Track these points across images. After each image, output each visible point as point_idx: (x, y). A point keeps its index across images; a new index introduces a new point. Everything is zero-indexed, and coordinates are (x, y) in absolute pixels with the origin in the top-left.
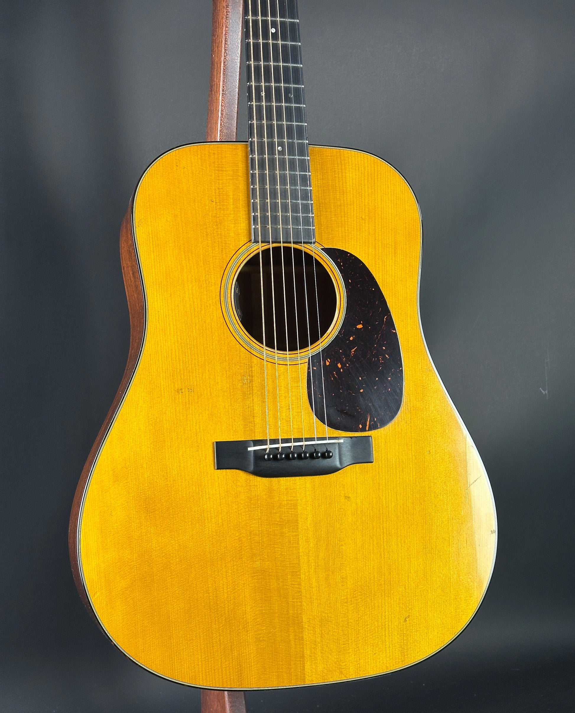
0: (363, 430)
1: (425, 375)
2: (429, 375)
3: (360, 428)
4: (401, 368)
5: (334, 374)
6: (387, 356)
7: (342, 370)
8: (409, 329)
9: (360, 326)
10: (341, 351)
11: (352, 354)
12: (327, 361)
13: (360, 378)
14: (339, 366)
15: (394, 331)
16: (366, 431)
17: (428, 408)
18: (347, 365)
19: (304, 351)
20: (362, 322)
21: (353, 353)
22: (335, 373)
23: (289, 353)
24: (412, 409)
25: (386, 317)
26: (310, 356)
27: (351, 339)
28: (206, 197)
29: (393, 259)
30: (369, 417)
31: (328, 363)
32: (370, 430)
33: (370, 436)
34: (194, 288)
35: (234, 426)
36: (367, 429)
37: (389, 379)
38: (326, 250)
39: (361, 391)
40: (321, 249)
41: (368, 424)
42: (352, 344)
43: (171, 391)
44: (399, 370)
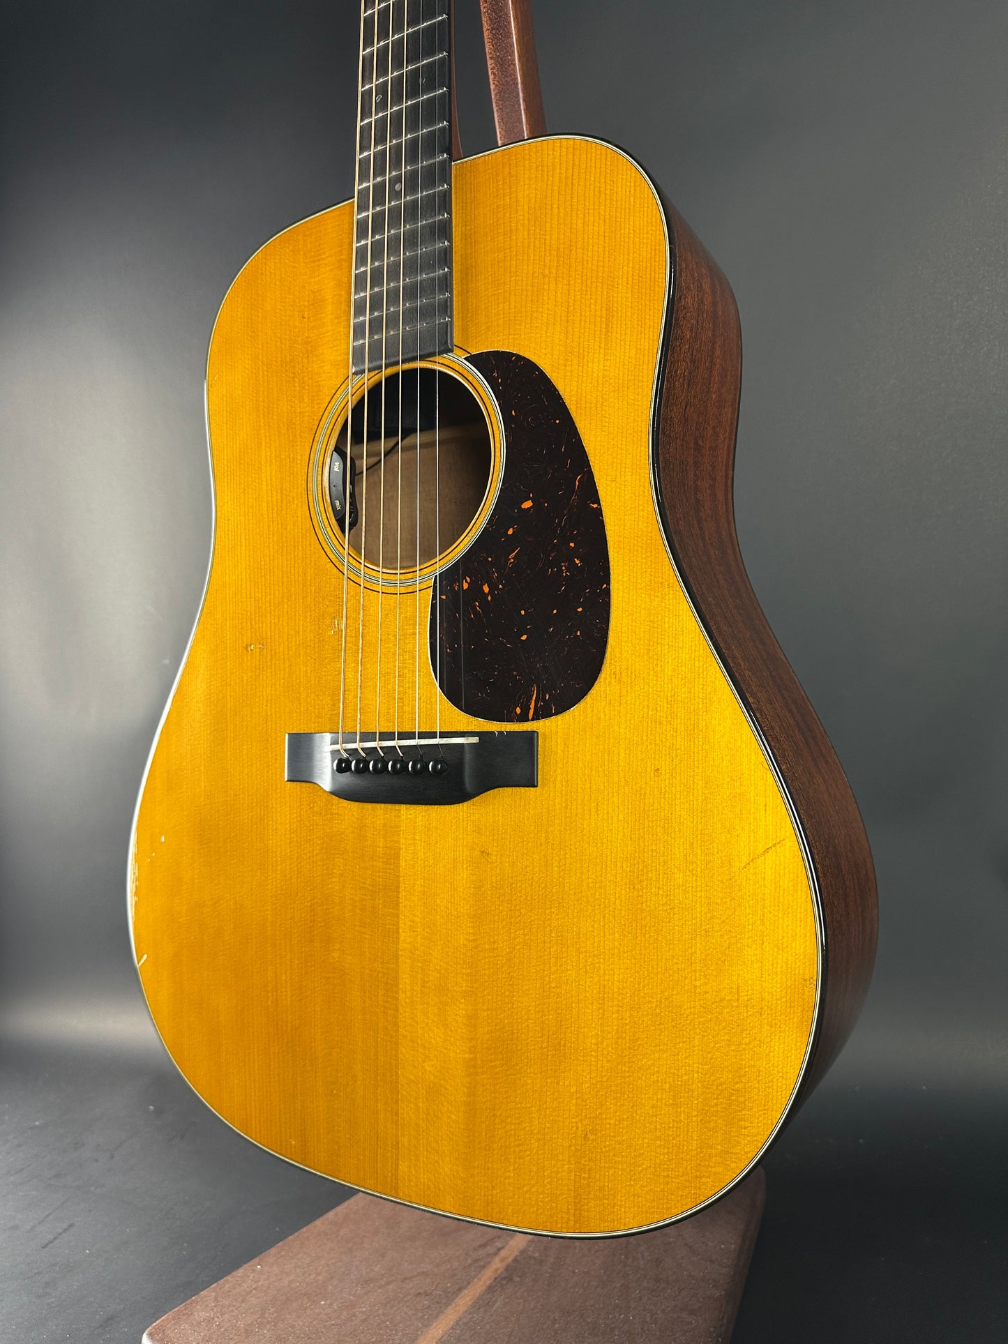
0: (523, 718)
1: (657, 596)
2: (667, 597)
3: (516, 713)
4: (605, 586)
5: (475, 606)
6: (577, 562)
7: (489, 598)
8: (627, 497)
9: (528, 504)
10: (490, 559)
11: (511, 563)
12: (464, 581)
13: (523, 612)
14: (486, 589)
15: (595, 506)
16: (528, 720)
17: (661, 671)
18: (501, 587)
19: (429, 565)
20: (531, 495)
21: (512, 560)
22: (477, 603)
23: (402, 572)
24: (624, 674)
25: (579, 477)
26: (438, 574)
27: (510, 532)
28: (296, 313)
29: (603, 345)
30: (535, 692)
31: (466, 586)
32: (536, 718)
33: (534, 732)
34: (273, 474)
35: (317, 707)
36: (530, 717)
37: (580, 610)
38: (474, 360)
39: (524, 638)
40: (466, 359)
41: (532, 706)
42: (512, 542)
43: (239, 648)
44: (601, 589)
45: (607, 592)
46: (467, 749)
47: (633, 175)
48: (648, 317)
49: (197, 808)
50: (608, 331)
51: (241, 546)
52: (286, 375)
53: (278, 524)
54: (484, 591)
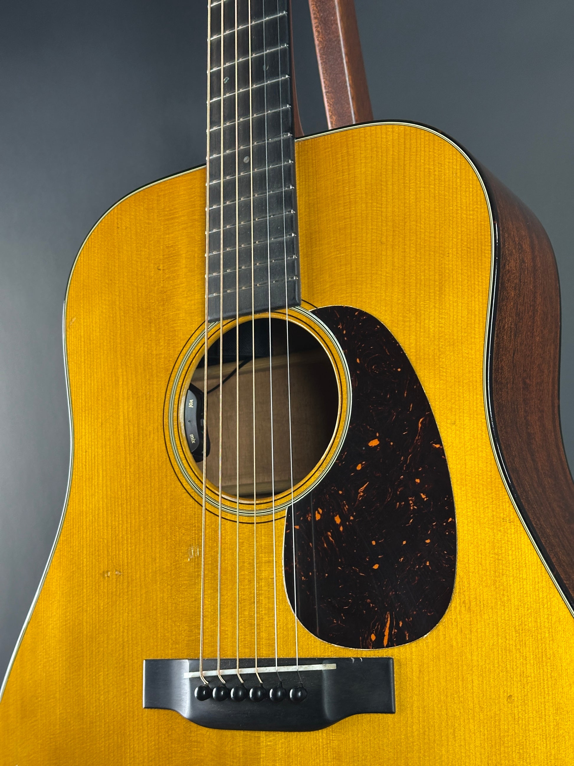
0: (378, 645)
1: (500, 531)
2: (509, 531)
3: (371, 640)
4: (450, 520)
5: (328, 536)
6: (423, 496)
7: (341, 529)
8: (467, 439)
9: (374, 443)
10: (341, 492)
11: (361, 496)
12: (317, 512)
13: (374, 543)
14: (338, 520)
15: (438, 446)
16: (383, 647)
17: (508, 600)
18: (352, 518)
19: (282, 496)
20: (378, 435)
21: (362, 494)
22: (329, 533)
23: (258, 502)
24: (473, 604)
25: (421, 420)
26: (292, 504)
27: (359, 467)
28: (152, 265)
29: (437, 305)
30: (389, 619)
31: (318, 517)
32: (391, 644)
33: (389, 658)
34: (131, 409)
35: (174, 633)
36: (385, 645)
37: (428, 541)
38: (320, 313)
39: (376, 567)
40: (312, 312)
41: (387, 633)
42: (361, 477)
43: (95, 575)
44: (447, 522)
45: (453, 525)
46: (325, 676)
47: (459, 159)
48: (477, 283)
49: (52, 737)
50: (442, 293)
51: (98, 476)
52: (143, 320)
53: (135, 456)
54: (335, 522)
